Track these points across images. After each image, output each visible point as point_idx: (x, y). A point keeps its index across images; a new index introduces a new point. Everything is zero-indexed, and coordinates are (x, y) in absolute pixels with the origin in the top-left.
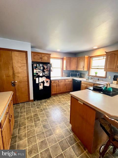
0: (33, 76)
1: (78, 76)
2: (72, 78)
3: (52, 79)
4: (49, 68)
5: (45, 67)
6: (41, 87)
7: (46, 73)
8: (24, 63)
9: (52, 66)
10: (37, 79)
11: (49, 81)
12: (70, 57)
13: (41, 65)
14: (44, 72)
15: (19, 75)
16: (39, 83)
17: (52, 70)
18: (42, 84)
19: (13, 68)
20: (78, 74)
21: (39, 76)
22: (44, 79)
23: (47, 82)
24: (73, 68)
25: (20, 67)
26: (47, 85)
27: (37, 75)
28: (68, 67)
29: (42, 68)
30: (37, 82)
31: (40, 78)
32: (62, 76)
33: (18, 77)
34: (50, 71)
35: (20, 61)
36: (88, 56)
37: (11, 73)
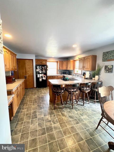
0: (36, 73)
1: (68, 74)
2: (63, 75)
3: (48, 75)
4: (45, 68)
5: (43, 68)
6: (41, 80)
7: (44, 71)
8: (31, 66)
9: (48, 67)
10: (38, 75)
11: (45, 76)
12: (62, 61)
13: (41, 67)
14: (43, 71)
15: (29, 72)
16: (39, 77)
17: (48, 70)
18: (41, 78)
19: (25, 68)
20: (68, 73)
21: (39, 73)
22: (42, 75)
23: (44, 77)
24: (64, 68)
25: (29, 68)
26: (44, 79)
27: (38, 72)
28: (61, 68)
29: (41, 69)
30: (38, 77)
31: (40, 74)
32: (57, 74)
33: (28, 73)
34: (46, 70)
35: (29, 65)
36: (73, 60)
37: (24, 72)
